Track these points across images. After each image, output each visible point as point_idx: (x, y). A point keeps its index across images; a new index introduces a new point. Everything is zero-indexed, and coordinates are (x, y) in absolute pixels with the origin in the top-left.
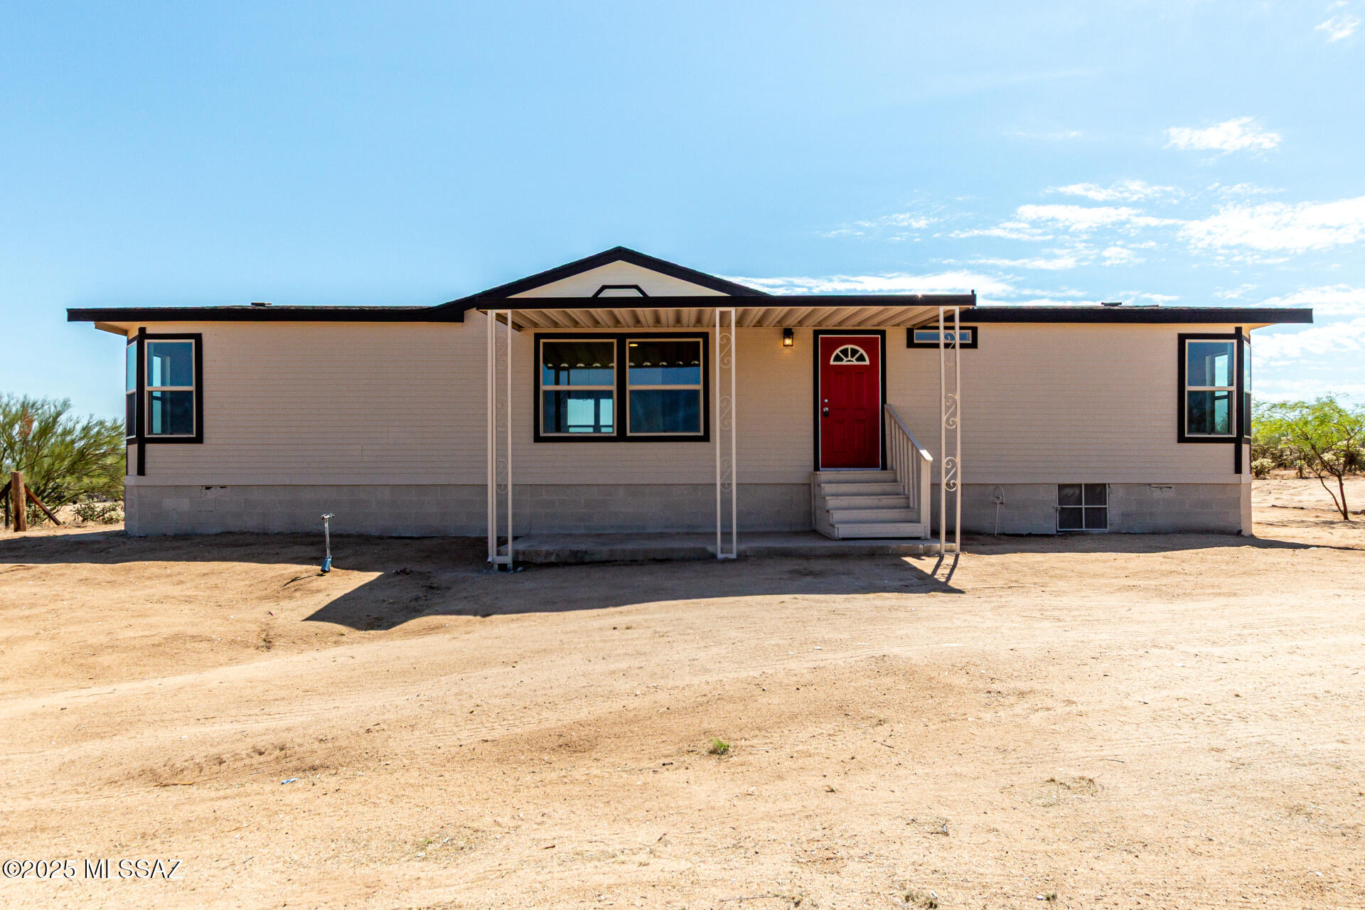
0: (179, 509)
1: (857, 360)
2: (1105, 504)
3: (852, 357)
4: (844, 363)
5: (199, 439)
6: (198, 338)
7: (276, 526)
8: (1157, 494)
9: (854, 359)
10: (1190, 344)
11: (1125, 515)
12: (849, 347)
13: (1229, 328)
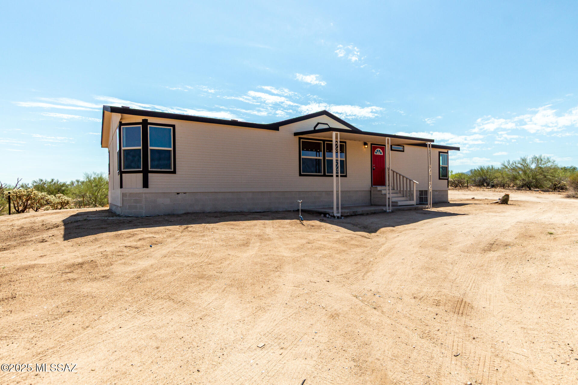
0: (165, 203)
3: (379, 152)
5: (174, 172)
7: (208, 209)
8: (436, 193)
12: (379, 149)
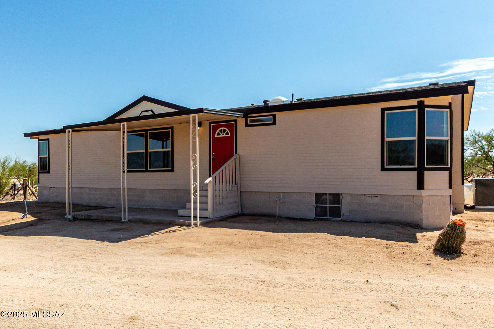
0: (46, 194)
1: (226, 134)
2: (340, 205)
3: (224, 133)
4: (221, 136)
5: (49, 172)
6: (48, 140)
8: (369, 200)
9: (224, 134)
10: (387, 114)
11: (351, 211)
12: (223, 128)
13: (414, 102)
